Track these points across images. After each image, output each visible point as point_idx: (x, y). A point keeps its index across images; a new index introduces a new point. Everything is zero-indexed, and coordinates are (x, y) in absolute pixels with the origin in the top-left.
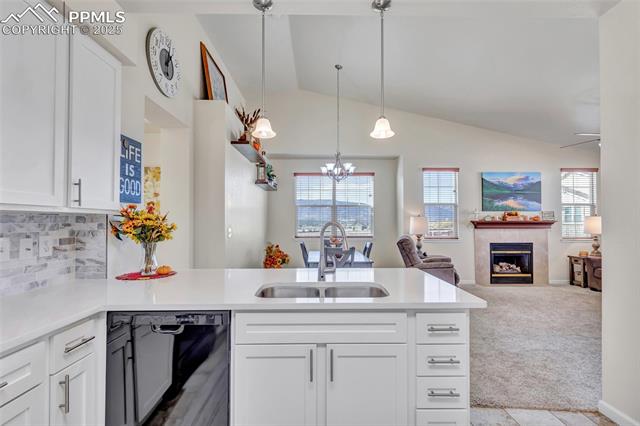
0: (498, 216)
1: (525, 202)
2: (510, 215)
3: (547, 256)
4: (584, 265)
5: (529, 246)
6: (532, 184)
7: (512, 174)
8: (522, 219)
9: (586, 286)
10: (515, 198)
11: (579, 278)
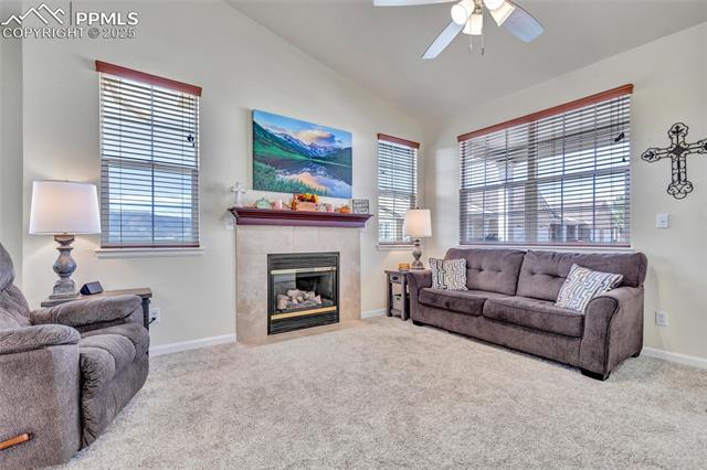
0: (282, 200)
1: (327, 179)
2: (302, 199)
3: (359, 274)
4: (406, 283)
5: (333, 259)
6: (339, 150)
7: (308, 126)
8: (323, 210)
9: (407, 317)
10: (313, 172)
11: (399, 305)
